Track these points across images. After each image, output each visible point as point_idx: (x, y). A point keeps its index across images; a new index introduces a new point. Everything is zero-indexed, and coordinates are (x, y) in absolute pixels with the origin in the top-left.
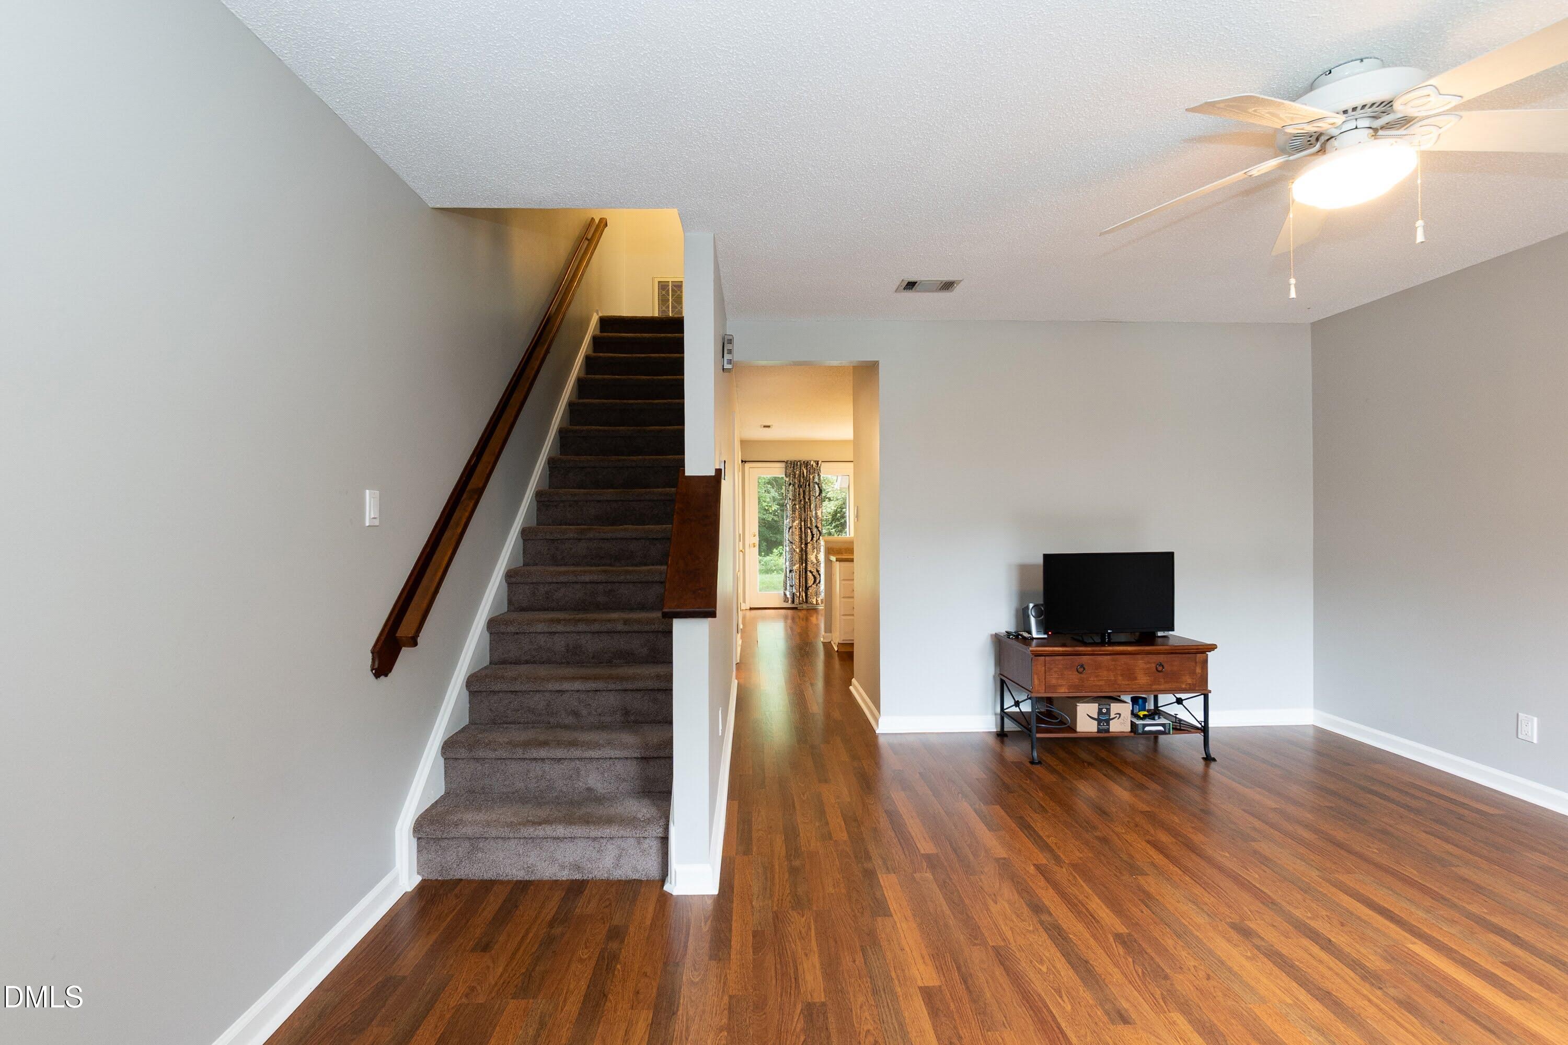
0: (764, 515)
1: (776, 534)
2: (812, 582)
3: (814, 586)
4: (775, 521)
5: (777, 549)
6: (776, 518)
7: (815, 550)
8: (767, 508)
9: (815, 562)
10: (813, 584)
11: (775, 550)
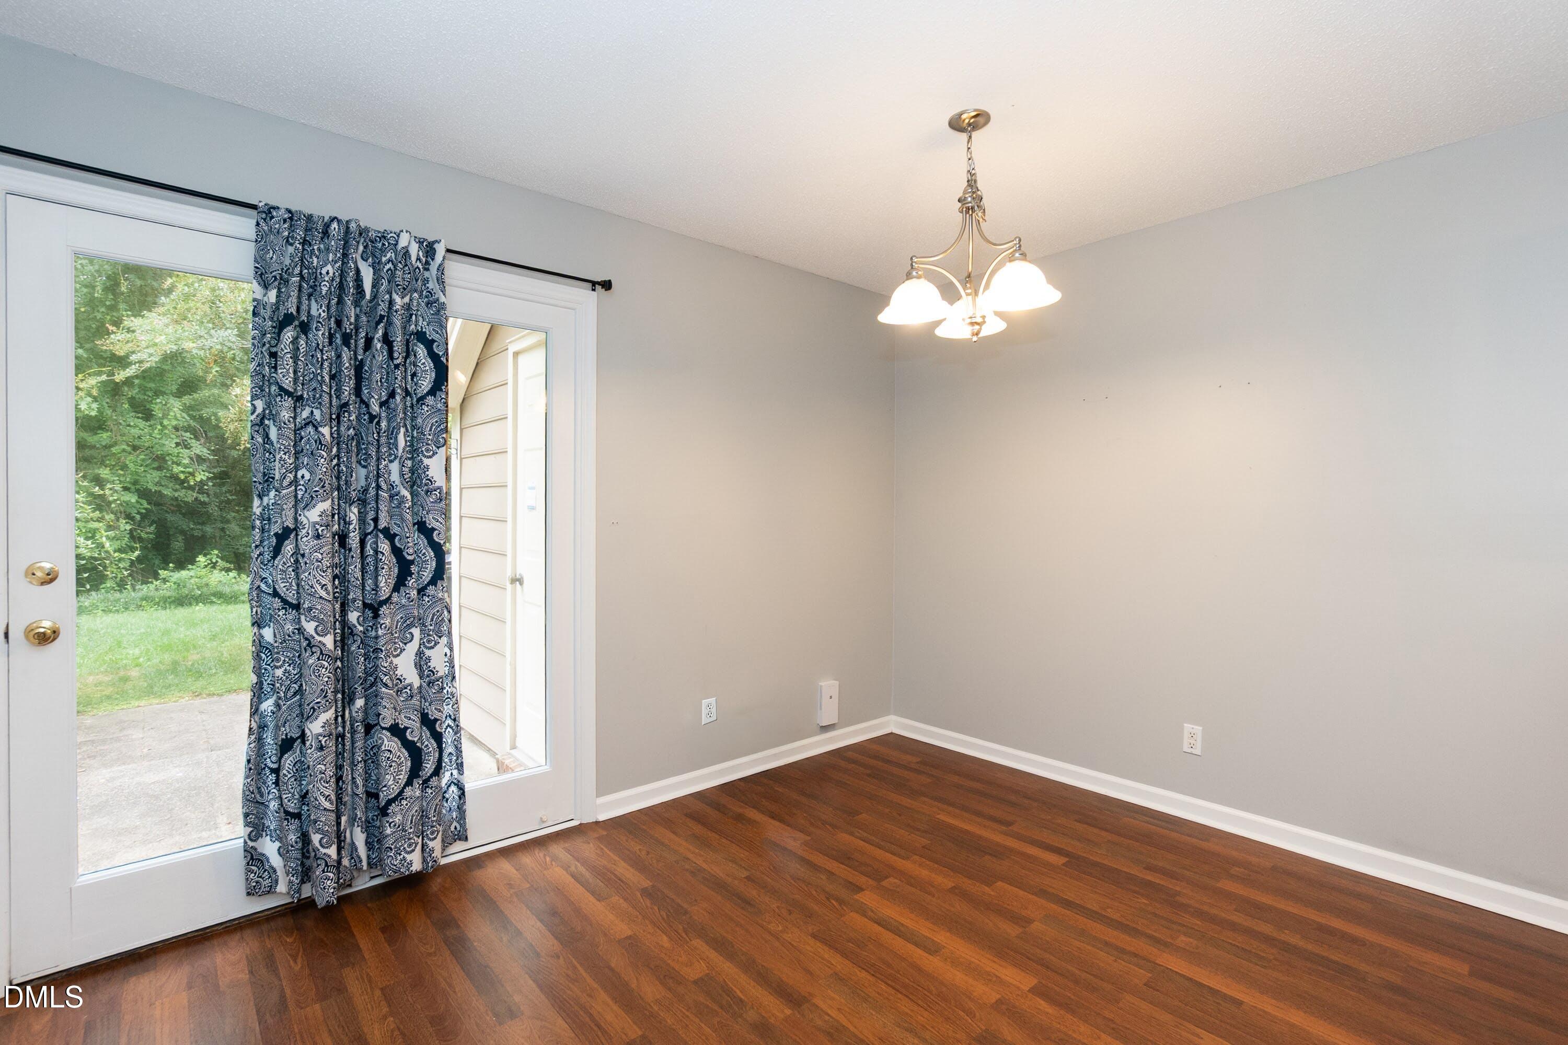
0: (176, 490)
1: (203, 524)
2: (403, 777)
3: (414, 791)
4: (203, 504)
5: (205, 555)
6: (203, 498)
7: (416, 632)
8: (182, 476)
9: (416, 682)
10: (409, 783)
11: (201, 559)
